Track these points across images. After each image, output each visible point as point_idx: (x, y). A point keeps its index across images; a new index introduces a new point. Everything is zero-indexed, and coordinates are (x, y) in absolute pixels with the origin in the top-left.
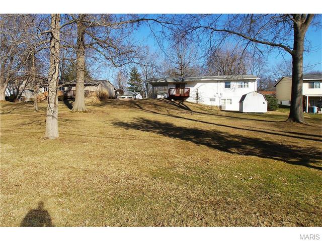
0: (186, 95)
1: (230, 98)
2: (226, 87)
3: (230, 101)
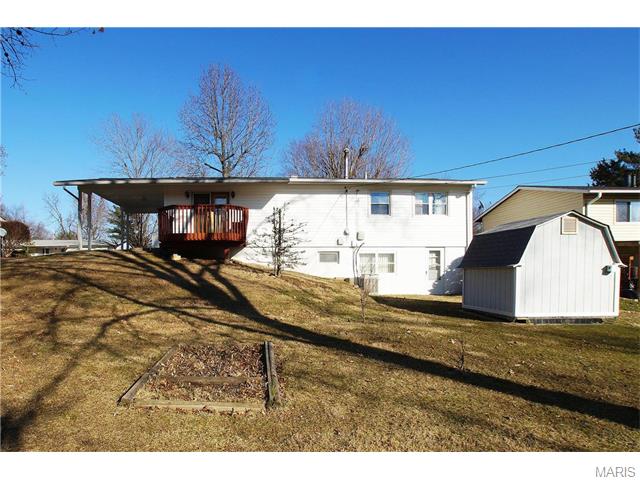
0: (234, 237)
1: (390, 251)
2: (376, 209)
3: (386, 261)
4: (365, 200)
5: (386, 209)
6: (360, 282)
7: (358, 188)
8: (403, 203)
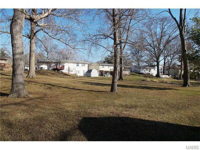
3: (78, 72)
4: (76, 64)
5: (78, 66)
6: (76, 74)
7: (75, 63)
8: (80, 65)
